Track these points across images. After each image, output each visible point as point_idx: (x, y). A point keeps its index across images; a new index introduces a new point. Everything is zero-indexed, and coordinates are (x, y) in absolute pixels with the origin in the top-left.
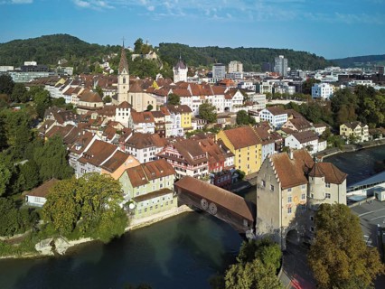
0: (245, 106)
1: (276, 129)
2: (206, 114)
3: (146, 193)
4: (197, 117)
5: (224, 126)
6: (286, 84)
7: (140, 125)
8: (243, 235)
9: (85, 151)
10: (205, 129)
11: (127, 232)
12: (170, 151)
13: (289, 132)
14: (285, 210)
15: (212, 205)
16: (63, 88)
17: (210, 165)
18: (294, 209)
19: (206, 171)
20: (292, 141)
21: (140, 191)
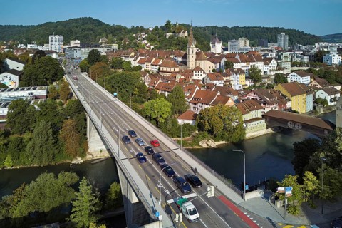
0: (279, 69)
3: (248, 119)
6: (300, 55)
9: (193, 96)
10: (254, 86)
12: (251, 96)
13: (316, 88)
15: (297, 124)
16: (137, 58)
17: (279, 106)
20: (321, 94)
21: (246, 117)
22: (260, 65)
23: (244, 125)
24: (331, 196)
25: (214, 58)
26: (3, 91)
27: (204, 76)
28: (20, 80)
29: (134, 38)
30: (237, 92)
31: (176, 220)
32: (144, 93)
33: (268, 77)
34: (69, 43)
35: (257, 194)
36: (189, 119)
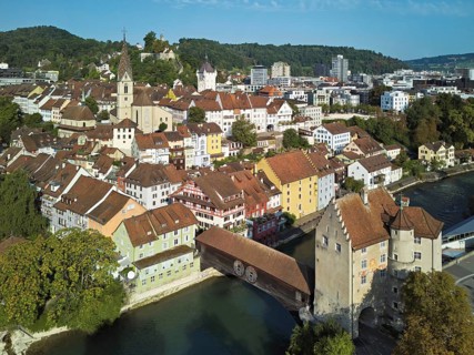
0: (294, 122)
1: (336, 153)
2: (241, 135)
3: (153, 254)
4: (229, 138)
5: (266, 151)
6: (348, 92)
7: (149, 152)
8: (296, 314)
9: (65, 192)
10: (240, 156)
11: (124, 313)
12: (191, 189)
13: (353, 156)
14: (358, 279)
15: (249, 270)
16: (40, 99)
17: (248, 209)
18: (370, 277)
19: (242, 217)
20: (357, 169)
21: (143, 252)
23: (131, 275)
33: (272, 137)
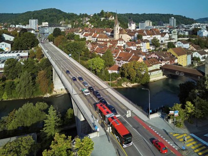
0: (170, 39)
6: (183, 31)
7: (131, 47)
9: (118, 56)
10: (155, 50)
12: (153, 56)
13: (193, 51)
15: (181, 73)
17: (170, 62)
20: (196, 54)
21: (150, 69)
22: (159, 37)
23: (149, 73)
24: (203, 116)
25: (130, 33)
26: (1, 53)
27: (124, 44)
28: (11, 47)
29: (82, 21)
30: (145, 54)
31: (108, 131)
32: (87, 54)
33: (164, 44)
34: (41, 24)
35: (157, 115)
36: (115, 70)
